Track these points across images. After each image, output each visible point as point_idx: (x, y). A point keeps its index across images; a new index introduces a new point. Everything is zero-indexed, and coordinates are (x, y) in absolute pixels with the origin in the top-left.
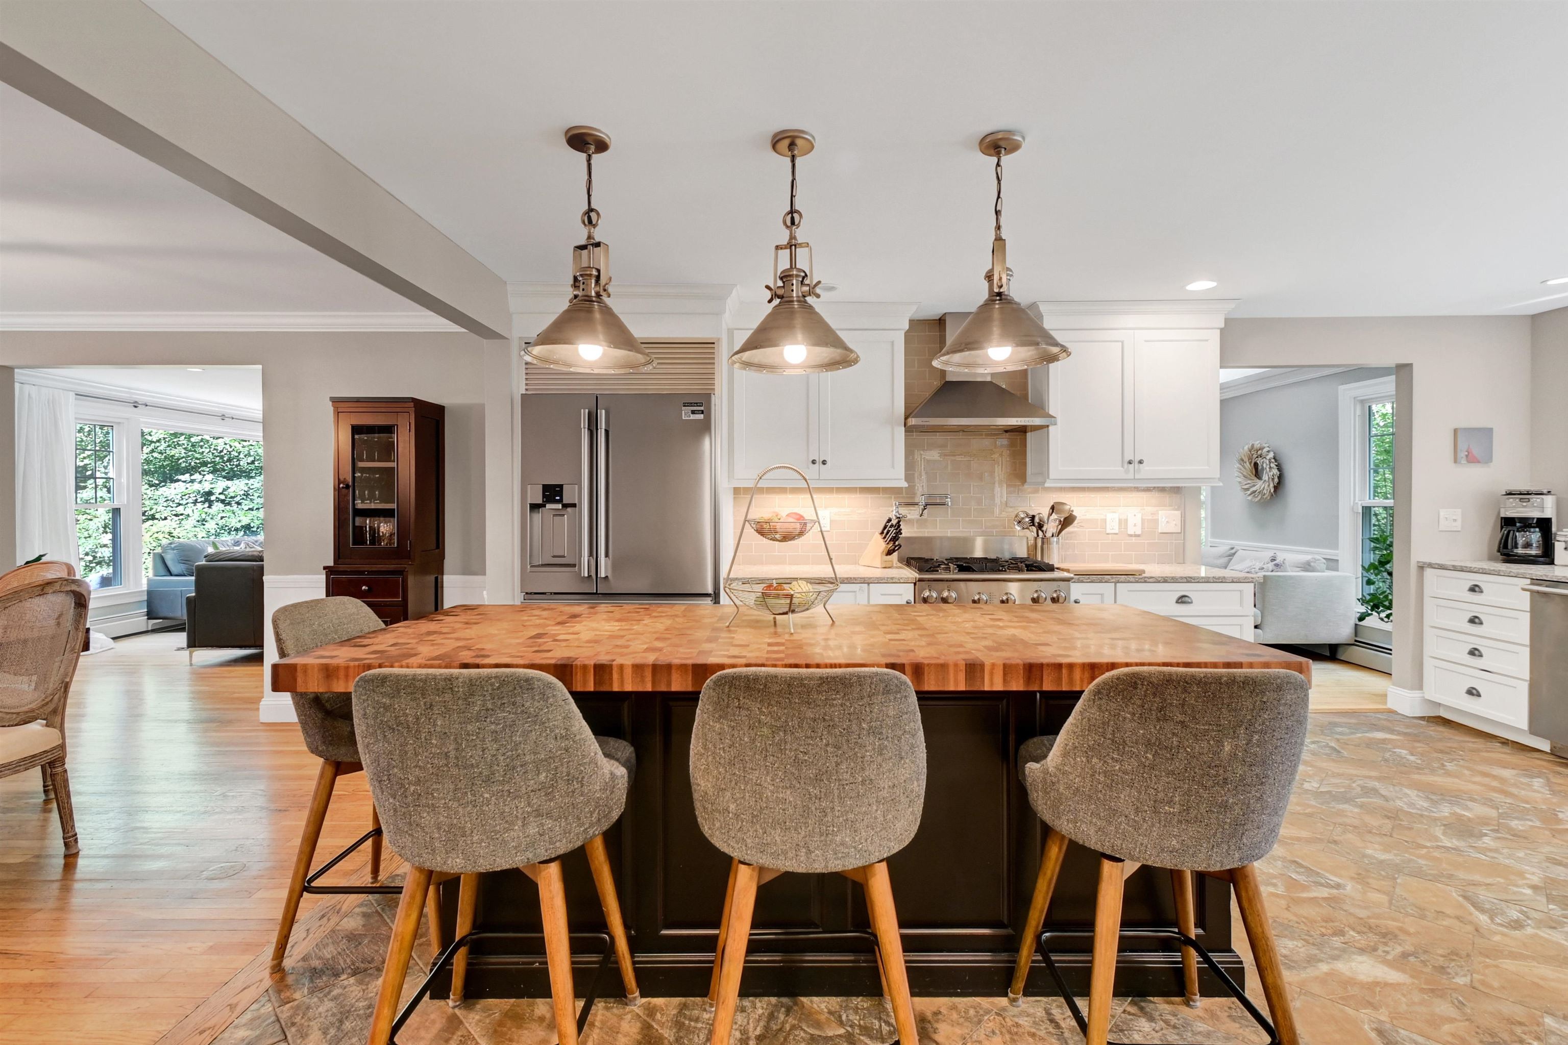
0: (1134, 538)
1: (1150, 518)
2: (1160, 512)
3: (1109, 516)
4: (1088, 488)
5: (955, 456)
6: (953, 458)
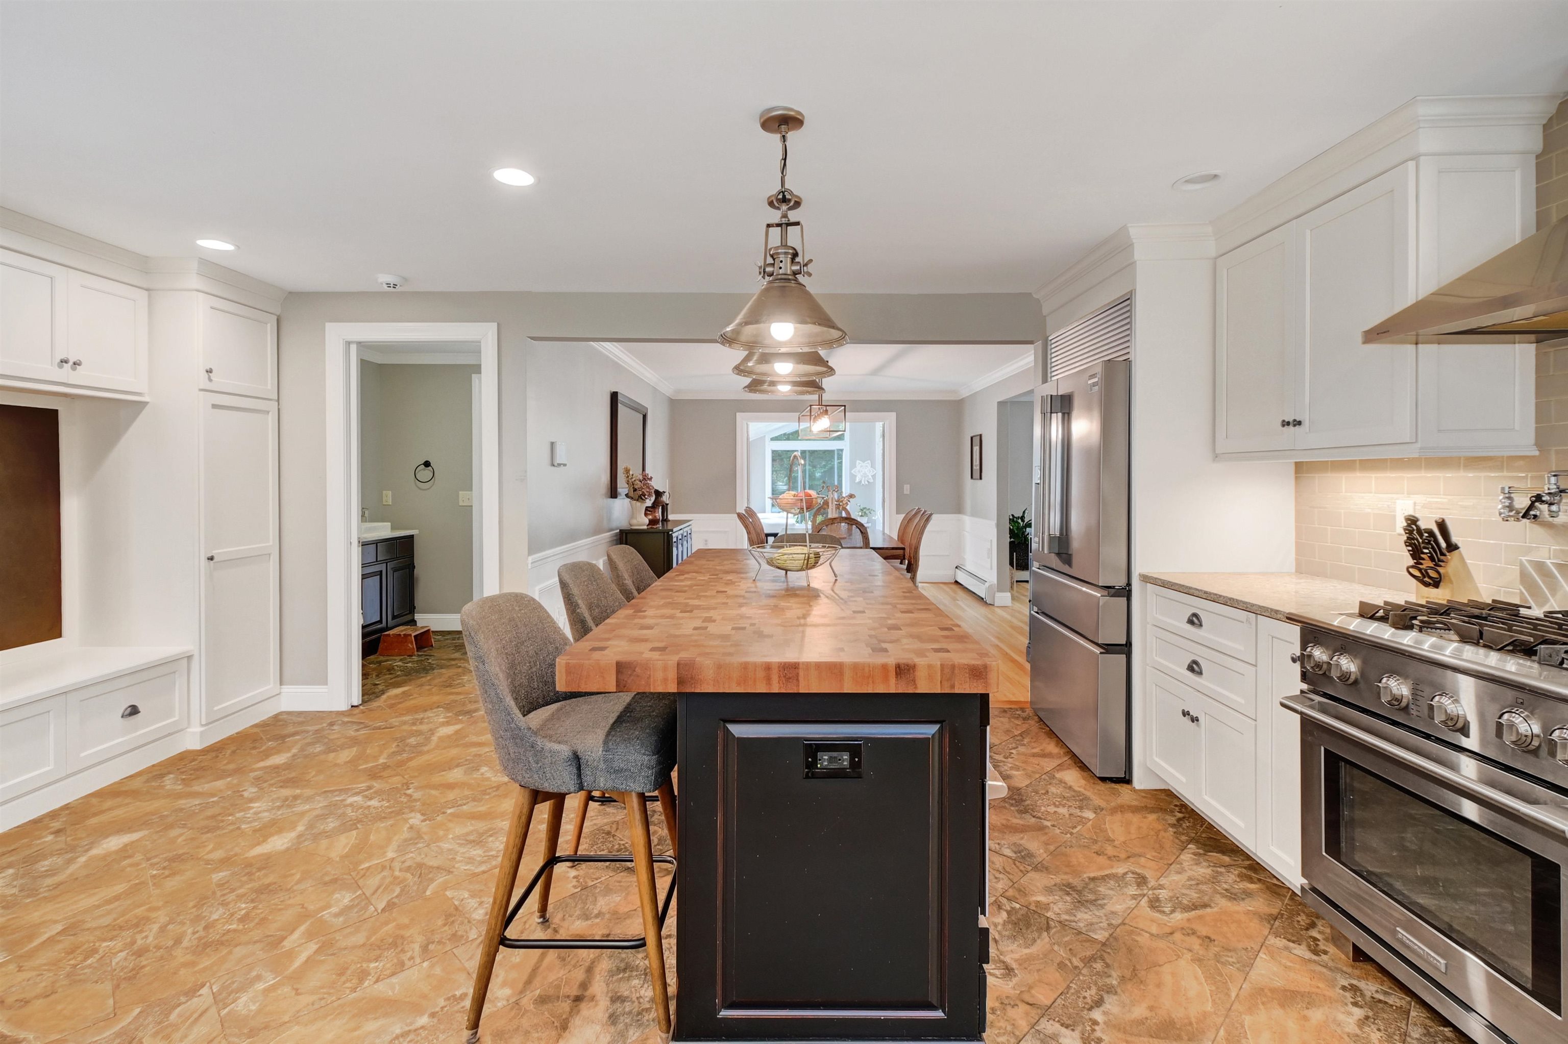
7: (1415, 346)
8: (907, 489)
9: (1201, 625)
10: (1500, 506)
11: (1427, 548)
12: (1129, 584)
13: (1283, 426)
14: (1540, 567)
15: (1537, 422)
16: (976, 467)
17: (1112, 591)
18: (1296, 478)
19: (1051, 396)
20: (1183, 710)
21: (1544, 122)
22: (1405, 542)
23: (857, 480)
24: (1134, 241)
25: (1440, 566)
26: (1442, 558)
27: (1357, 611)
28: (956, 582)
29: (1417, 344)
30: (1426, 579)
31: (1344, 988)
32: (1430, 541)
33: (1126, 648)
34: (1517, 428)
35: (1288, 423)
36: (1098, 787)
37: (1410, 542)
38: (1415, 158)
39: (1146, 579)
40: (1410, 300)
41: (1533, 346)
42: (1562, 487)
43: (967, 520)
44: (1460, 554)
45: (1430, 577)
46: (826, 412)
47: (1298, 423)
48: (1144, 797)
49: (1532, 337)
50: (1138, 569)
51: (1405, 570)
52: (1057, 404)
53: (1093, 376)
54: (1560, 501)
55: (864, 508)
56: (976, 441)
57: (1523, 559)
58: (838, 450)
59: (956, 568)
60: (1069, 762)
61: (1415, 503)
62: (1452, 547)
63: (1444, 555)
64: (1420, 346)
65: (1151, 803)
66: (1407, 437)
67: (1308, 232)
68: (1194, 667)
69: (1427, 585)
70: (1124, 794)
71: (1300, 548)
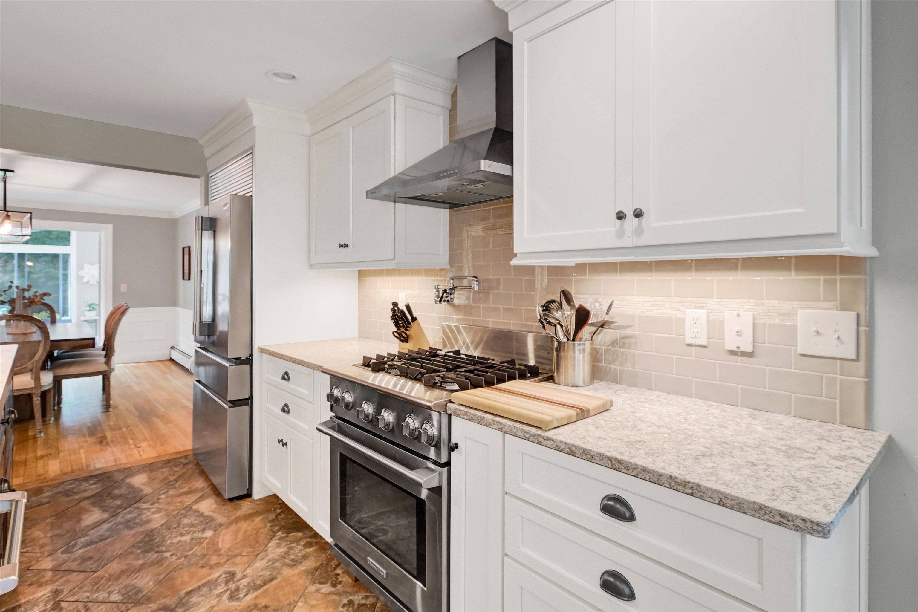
0: (740, 359)
1: (777, 321)
2: (799, 311)
3: (690, 314)
4: (622, 264)
5: (496, 229)
6: (494, 232)
7: (394, 203)
8: (124, 288)
9: (289, 380)
10: (434, 296)
11: (401, 321)
12: (251, 355)
13: (340, 247)
14: (449, 327)
15: (449, 251)
16: (186, 271)
17: (239, 361)
18: (359, 280)
19: (202, 217)
20: (279, 439)
21: (452, 93)
22: (391, 318)
23: (85, 280)
24: (253, 112)
25: (408, 330)
26: (409, 325)
27: (362, 362)
28: (171, 360)
29: (395, 202)
30: (402, 338)
31: (344, 606)
32: (402, 316)
33: (248, 401)
34: (441, 254)
35: (342, 246)
36: (225, 507)
37: (394, 318)
38: (394, 95)
39: (262, 351)
40: (392, 175)
41: (447, 211)
42: (455, 285)
43: (179, 309)
44: (418, 322)
45: (403, 337)
46: (8, 217)
47: (347, 246)
48: (259, 504)
49: (447, 206)
50: (257, 343)
51: (392, 333)
52: (207, 224)
53: (225, 205)
54: (454, 292)
55: (92, 304)
56: (186, 251)
57: (444, 323)
58: (64, 255)
59: (172, 348)
60: (211, 492)
61: (406, 295)
62: (414, 319)
63: (410, 324)
64: (396, 203)
65: (262, 507)
66: (390, 256)
67: (351, 128)
68: (285, 409)
69: (403, 341)
70: (246, 506)
71: (361, 323)
